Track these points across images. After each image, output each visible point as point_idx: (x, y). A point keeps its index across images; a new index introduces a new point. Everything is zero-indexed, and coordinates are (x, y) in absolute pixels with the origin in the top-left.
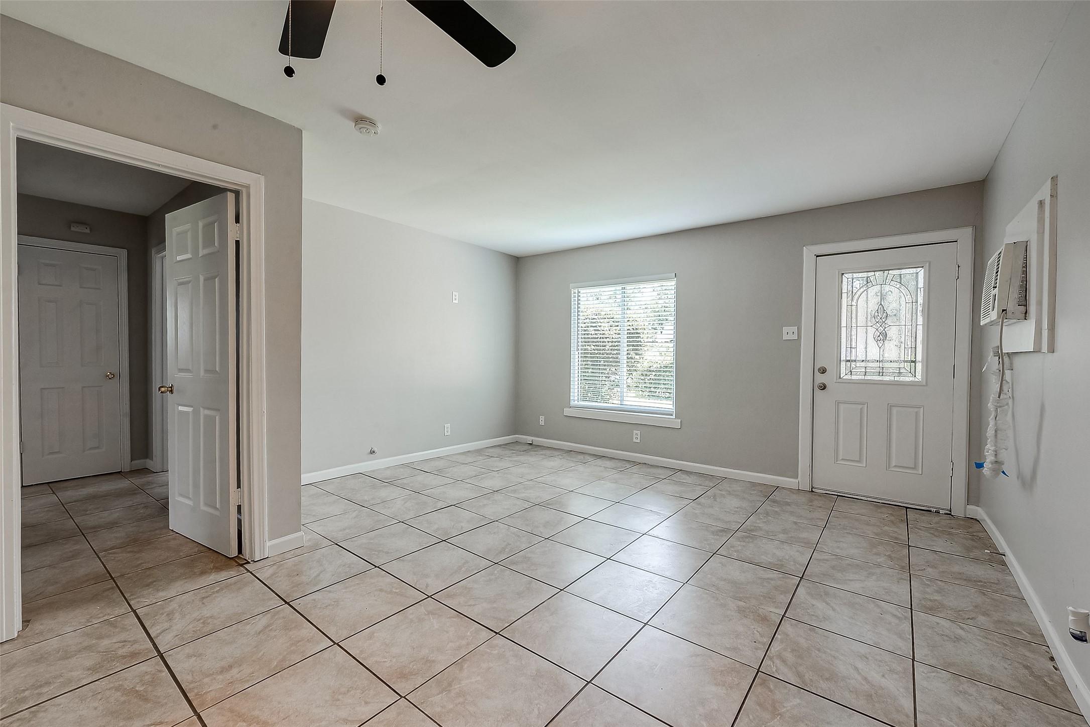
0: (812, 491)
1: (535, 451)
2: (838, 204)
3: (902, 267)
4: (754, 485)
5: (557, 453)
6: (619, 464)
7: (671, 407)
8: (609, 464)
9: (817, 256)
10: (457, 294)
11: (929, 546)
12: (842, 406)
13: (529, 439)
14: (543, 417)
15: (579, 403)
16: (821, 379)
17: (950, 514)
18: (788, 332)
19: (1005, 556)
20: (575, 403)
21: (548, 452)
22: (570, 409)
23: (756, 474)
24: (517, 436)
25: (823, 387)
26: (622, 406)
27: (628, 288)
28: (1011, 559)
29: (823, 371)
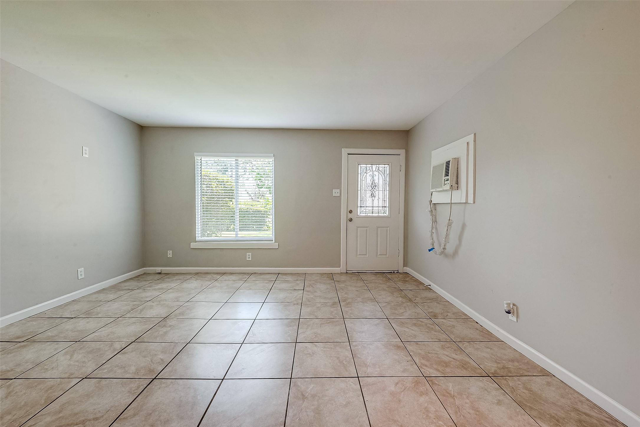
0: (347, 272)
1: (169, 278)
2: (355, 129)
3: (380, 164)
4: (322, 274)
5: (189, 277)
6: (240, 276)
7: (271, 236)
8: (233, 277)
9: (348, 154)
10: (87, 149)
11: (406, 288)
12: (359, 229)
13: (158, 269)
14: (171, 251)
15: (201, 238)
16: (350, 216)
17: (398, 272)
18: (336, 192)
19: (430, 286)
20: (199, 238)
21: (181, 277)
22: (196, 243)
23: (322, 268)
24: (144, 268)
25: (351, 220)
26: (236, 238)
27: (239, 160)
28: (434, 287)
29: (351, 212)
